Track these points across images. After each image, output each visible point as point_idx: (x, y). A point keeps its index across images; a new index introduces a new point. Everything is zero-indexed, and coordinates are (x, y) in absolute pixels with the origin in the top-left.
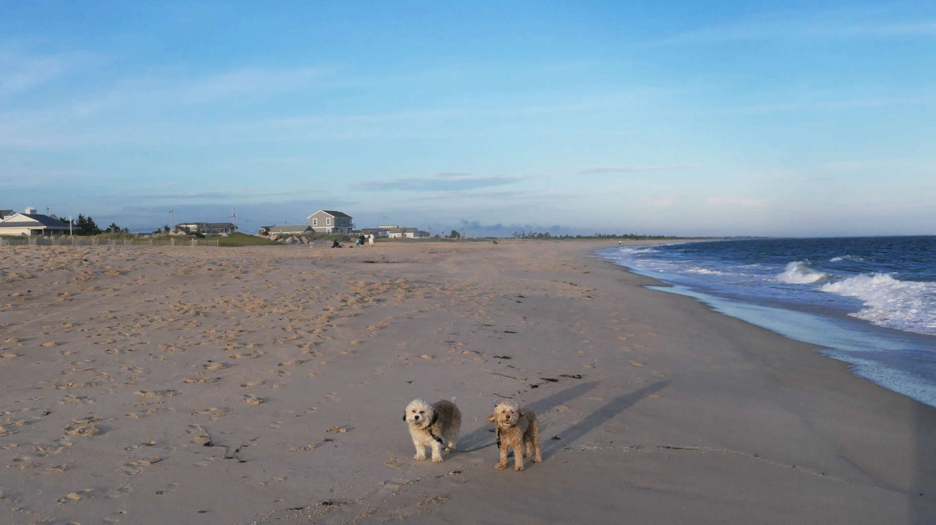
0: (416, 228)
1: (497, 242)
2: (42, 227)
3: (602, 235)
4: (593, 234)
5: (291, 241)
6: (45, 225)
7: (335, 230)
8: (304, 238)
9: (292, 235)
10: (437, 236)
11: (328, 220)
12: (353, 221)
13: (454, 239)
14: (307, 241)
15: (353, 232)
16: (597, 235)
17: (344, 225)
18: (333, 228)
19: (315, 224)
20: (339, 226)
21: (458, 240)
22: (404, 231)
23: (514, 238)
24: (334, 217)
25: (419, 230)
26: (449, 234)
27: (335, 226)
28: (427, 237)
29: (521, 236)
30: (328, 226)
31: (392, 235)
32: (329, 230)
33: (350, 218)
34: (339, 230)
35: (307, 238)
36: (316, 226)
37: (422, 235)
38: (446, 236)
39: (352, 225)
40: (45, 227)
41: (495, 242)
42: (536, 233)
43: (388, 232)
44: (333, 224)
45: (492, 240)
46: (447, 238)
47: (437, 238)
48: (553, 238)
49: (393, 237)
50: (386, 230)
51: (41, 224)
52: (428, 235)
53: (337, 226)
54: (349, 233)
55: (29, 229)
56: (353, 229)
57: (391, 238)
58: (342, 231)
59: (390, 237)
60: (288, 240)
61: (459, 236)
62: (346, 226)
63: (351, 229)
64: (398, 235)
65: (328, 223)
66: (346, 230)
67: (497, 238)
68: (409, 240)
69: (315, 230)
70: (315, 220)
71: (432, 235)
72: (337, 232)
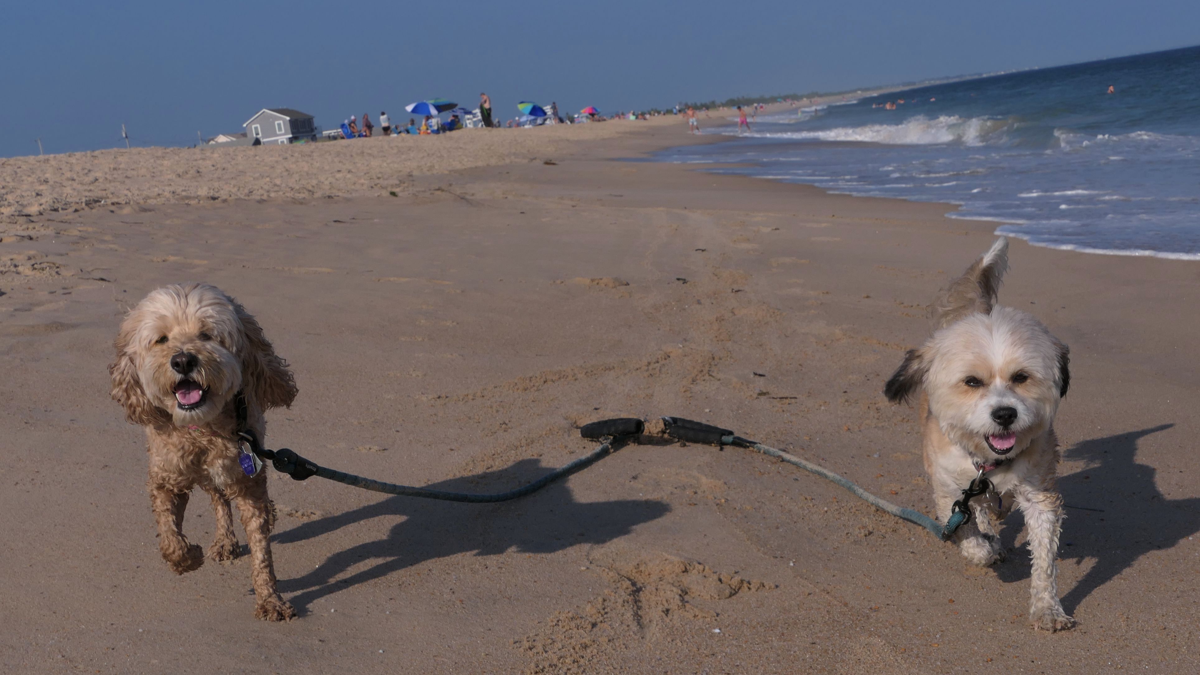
7: (292, 141)
11: (279, 125)
17: (304, 130)
18: (290, 138)
20: (298, 132)
24: (288, 118)
27: (293, 133)
30: (282, 136)
32: (283, 141)
44: (289, 131)
53: (295, 133)
62: (306, 132)
63: (315, 135)
65: (280, 129)
70: (256, 128)
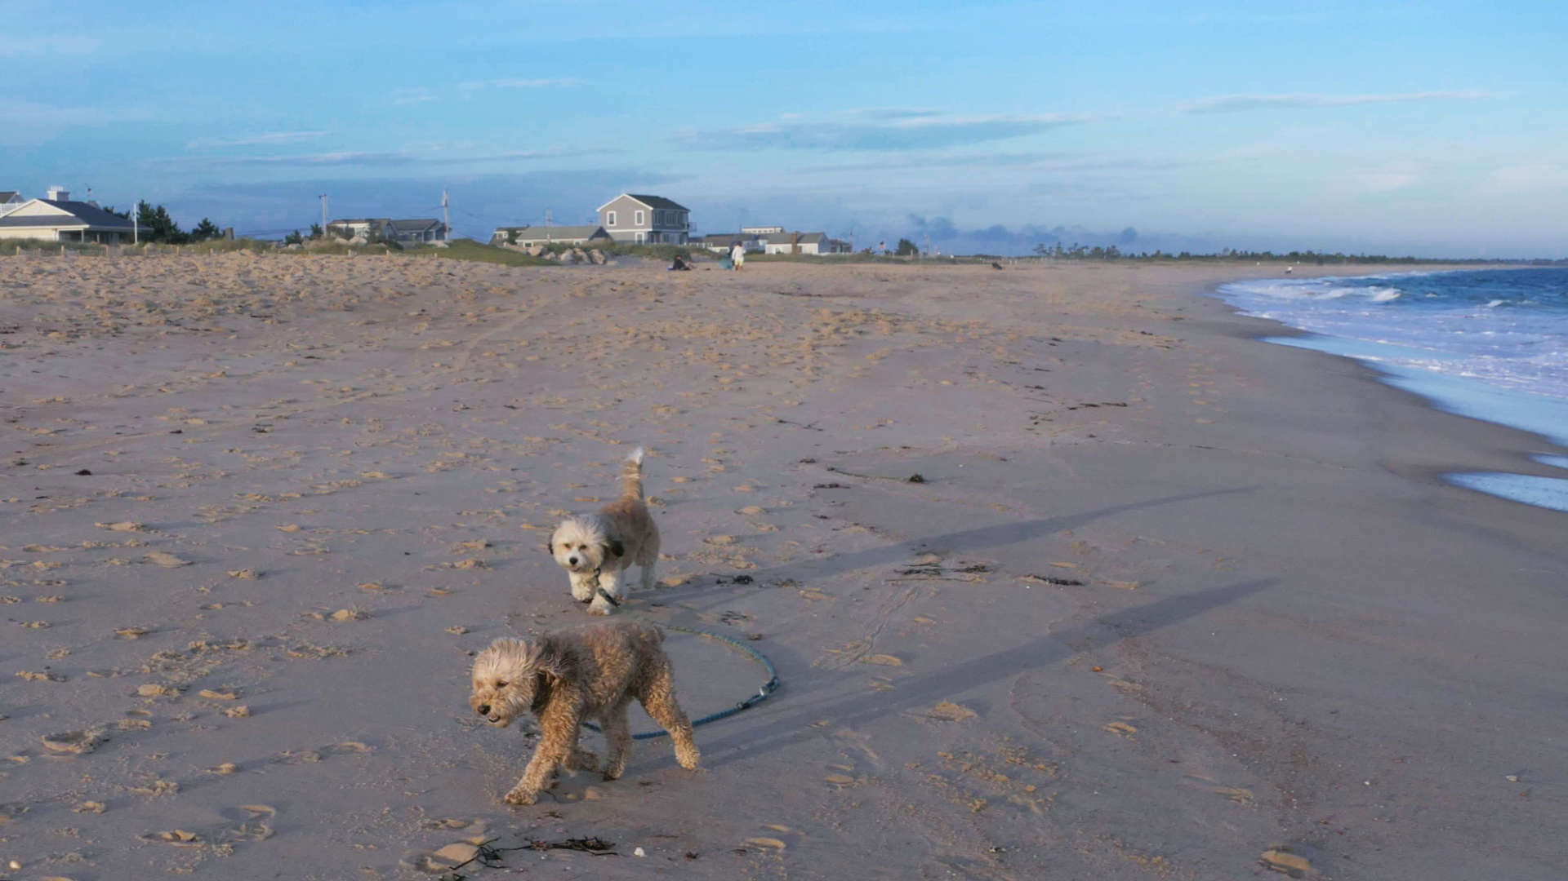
0: (823, 234)
1: (1002, 265)
2: (82, 227)
3: (1238, 252)
4: (1219, 251)
5: (570, 258)
6: (88, 223)
7: (653, 236)
8: (596, 253)
9: (571, 247)
10: (867, 251)
11: (639, 215)
12: (691, 217)
13: (906, 258)
14: (603, 258)
15: (691, 240)
16: (1228, 254)
17: (672, 225)
18: (649, 232)
19: (612, 223)
20: (660, 227)
21: (915, 261)
22: (798, 238)
23: (1038, 258)
24: (651, 208)
25: (830, 237)
26: (893, 247)
27: (653, 227)
28: (847, 253)
29: (1054, 254)
30: (640, 228)
31: (772, 249)
32: (640, 236)
33: (686, 211)
34: (661, 236)
35: (602, 252)
36: (614, 228)
37: (837, 249)
38: (887, 252)
39: (688, 226)
40: (87, 226)
41: (996, 266)
42: (1087, 247)
43: (761, 242)
44: (650, 224)
45: (988, 261)
46: (889, 256)
47: (867, 256)
48: (1125, 257)
49: (774, 252)
50: (757, 237)
51: (79, 220)
52: (848, 248)
53: (657, 227)
54: (681, 242)
55: (56, 229)
56: (691, 235)
57: (770, 255)
58: (666, 239)
59: (767, 252)
60: (564, 256)
61: (916, 251)
62: (675, 228)
63: (686, 233)
64: (785, 248)
65: (639, 221)
66: (676, 236)
67: (999, 258)
68: (810, 258)
69: (613, 236)
70: (611, 215)
71: (857, 249)
72: (658, 241)
